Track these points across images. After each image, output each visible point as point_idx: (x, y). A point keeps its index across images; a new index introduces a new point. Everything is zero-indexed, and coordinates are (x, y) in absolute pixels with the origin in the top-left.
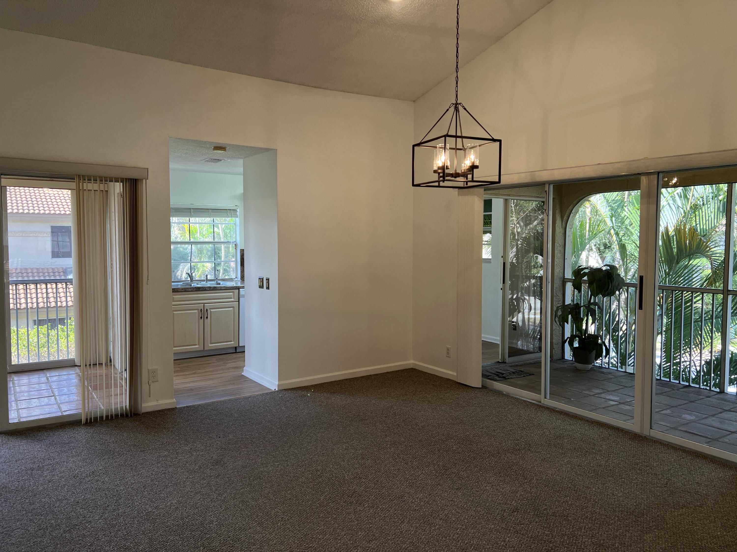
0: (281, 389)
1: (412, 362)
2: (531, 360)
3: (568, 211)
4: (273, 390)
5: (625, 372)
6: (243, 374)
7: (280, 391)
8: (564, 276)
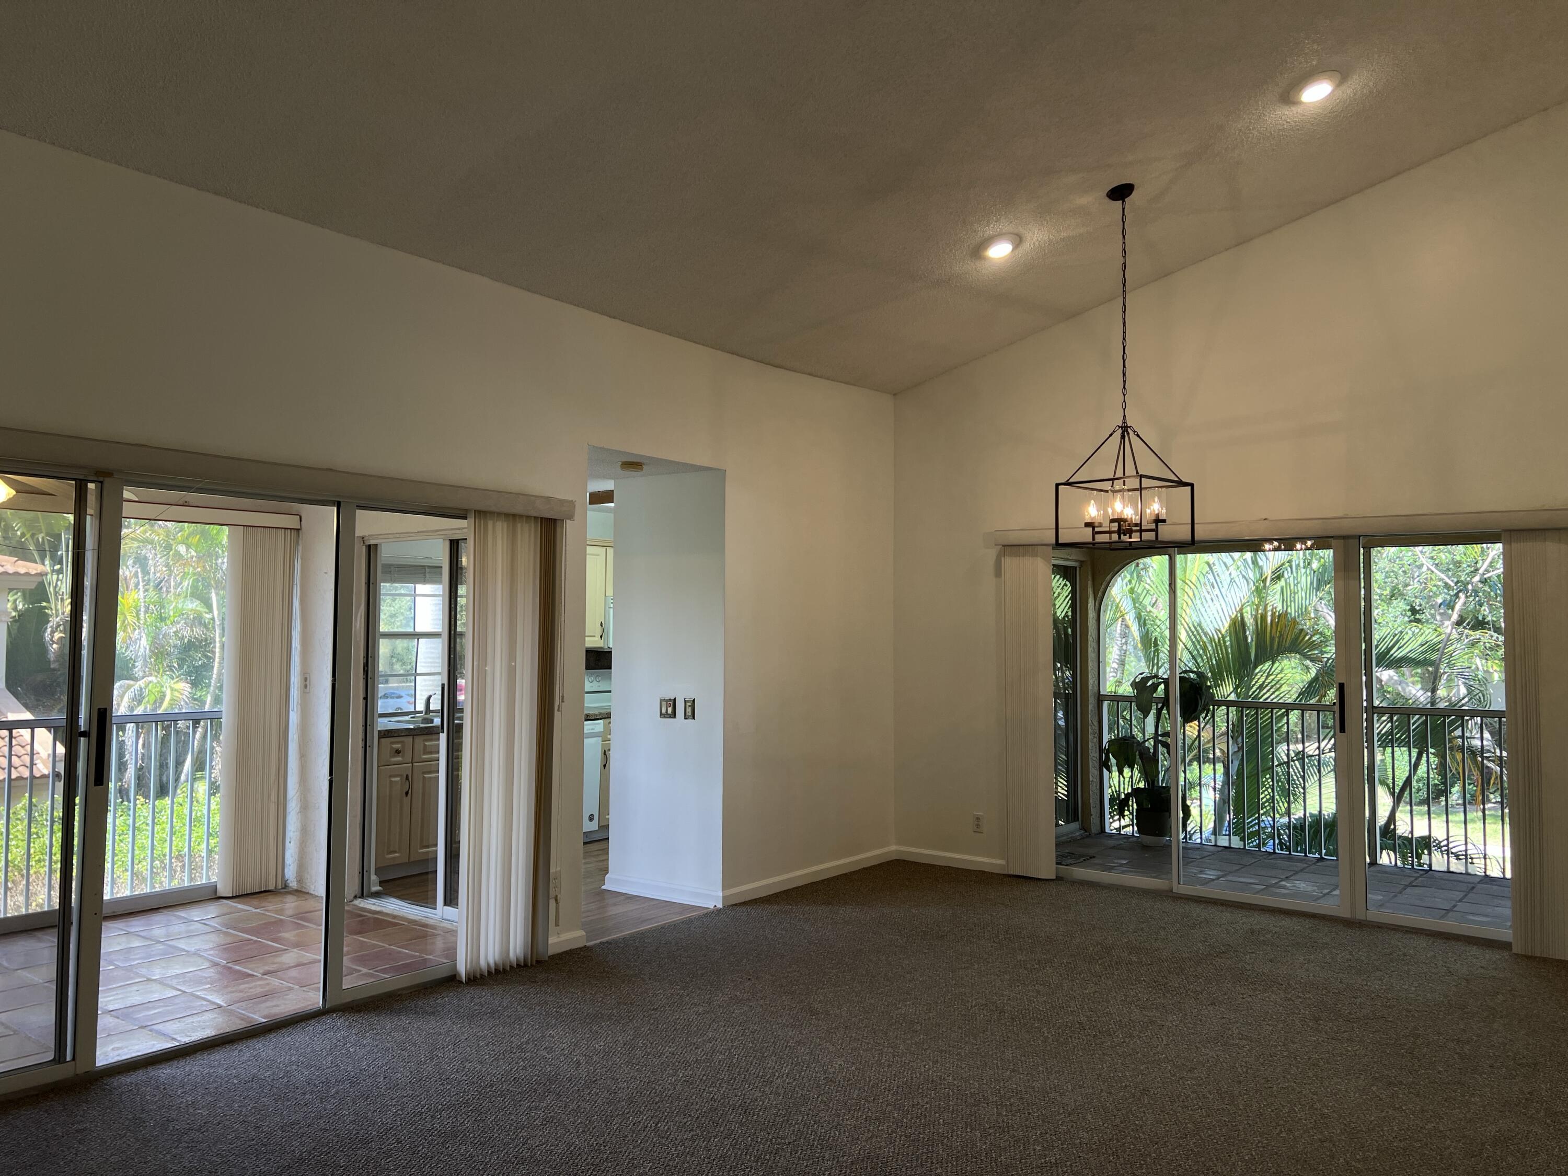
0: (730, 904)
1: (894, 848)
2: (1064, 835)
3: (1104, 584)
4: (712, 907)
5: (1216, 845)
6: (603, 887)
7: (733, 907)
8: (1099, 692)
